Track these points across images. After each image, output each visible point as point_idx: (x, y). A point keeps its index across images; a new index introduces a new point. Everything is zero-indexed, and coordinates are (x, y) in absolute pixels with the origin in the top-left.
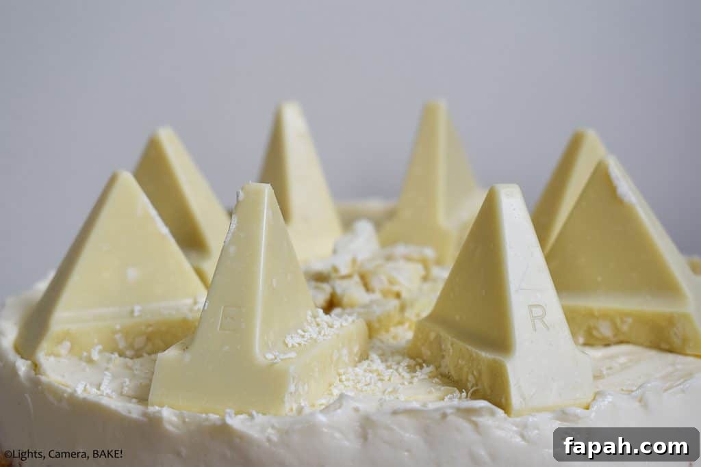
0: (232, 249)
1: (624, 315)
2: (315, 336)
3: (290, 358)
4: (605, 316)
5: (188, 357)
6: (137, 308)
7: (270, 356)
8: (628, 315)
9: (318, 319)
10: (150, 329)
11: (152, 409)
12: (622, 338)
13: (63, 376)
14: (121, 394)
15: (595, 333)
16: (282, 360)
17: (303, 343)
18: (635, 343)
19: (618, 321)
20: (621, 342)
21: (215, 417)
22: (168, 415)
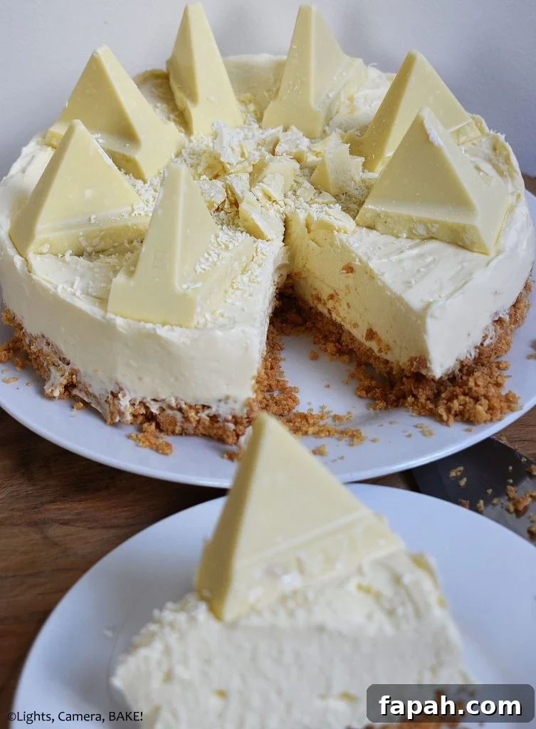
0: (160, 212)
1: (434, 222)
2: (215, 260)
3: (197, 288)
4: (421, 222)
5: (132, 283)
6: (93, 217)
7: (185, 286)
8: (436, 222)
9: (219, 239)
10: (103, 233)
11: (110, 315)
12: (431, 235)
13: (48, 276)
14: (87, 294)
15: (414, 231)
16: (192, 289)
17: (207, 268)
18: (441, 240)
19: (429, 225)
20: (432, 238)
21: (149, 326)
22: (120, 322)
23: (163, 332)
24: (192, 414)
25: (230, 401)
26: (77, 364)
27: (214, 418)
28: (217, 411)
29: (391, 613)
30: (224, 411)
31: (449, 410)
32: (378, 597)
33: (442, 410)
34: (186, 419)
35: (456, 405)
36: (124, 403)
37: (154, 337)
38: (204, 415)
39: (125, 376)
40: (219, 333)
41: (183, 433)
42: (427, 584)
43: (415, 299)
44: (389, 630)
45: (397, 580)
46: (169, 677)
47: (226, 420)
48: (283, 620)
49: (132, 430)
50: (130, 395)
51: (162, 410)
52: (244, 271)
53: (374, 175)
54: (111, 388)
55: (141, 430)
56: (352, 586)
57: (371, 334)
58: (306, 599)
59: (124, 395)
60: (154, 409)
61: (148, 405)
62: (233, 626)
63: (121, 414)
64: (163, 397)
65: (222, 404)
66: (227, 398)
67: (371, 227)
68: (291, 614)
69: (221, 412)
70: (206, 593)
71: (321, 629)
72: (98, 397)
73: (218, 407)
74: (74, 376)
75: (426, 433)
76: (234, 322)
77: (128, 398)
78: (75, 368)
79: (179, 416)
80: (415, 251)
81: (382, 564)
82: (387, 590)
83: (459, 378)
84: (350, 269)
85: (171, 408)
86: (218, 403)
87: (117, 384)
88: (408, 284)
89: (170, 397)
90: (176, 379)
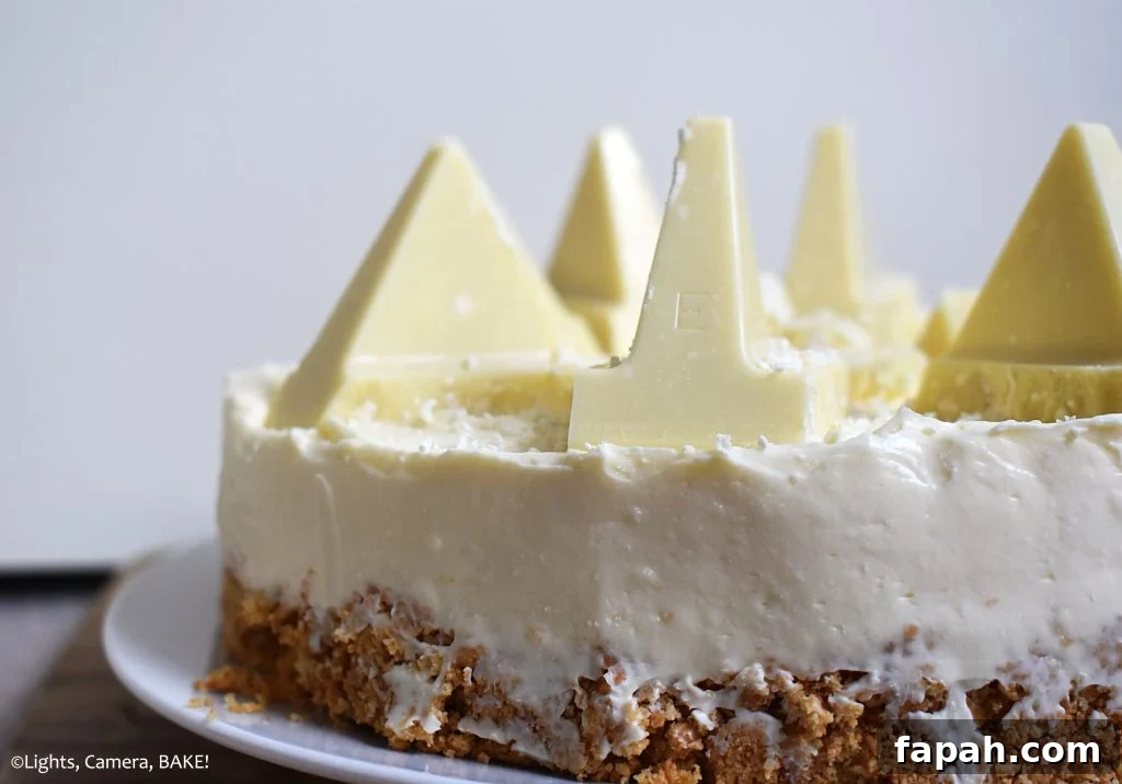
6: (473, 359)
7: (764, 366)
11: (579, 451)
24: (813, 707)
25: (918, 646)
26: (477, 632)
27: (876, 705)
28: (885, 680)
30: (903, 678)
34: (793, 730)
36: (622, 697)
38: (846, 701)
50: (637, 674)
54: (580, 668)
59: (619, 679)
61: (685, 699)
63: (615, 732)
64: (731, 664)
65: (897, 657)
66: (909, 634)
69: (894, 684)
72: (540, 710)
73: (887, 668)
74: (468, 669)
77: (631, 683)
78: (472, 643)
79: (770, 728)
86: (886, 658)
87: (600, 649)
89: (750, 663)
90: (772, 599)
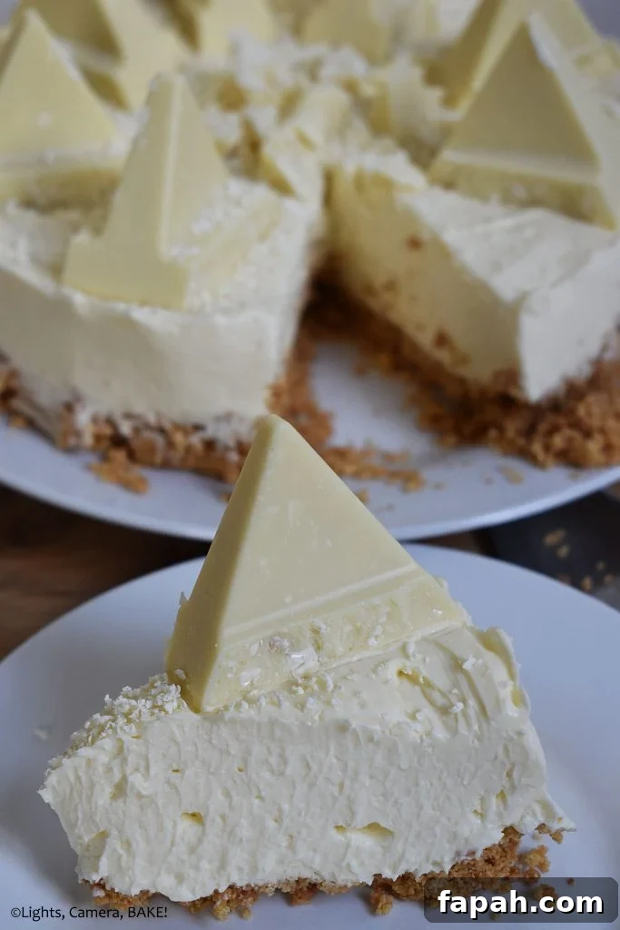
0: (144, 143)
3: (193, 256)
4: (519, 179)
5: (99, 245)
7: (175, 252)
11: (67, 291)
12: (535, 198)
16: (186, 256)
21: (121, 307)
22: (80, 300)
23: (141, 315)
24: (179, 438)
25: (234, 421)
27: (210, 445)
28: (214, 433)
29: (445, 711)
30: (225, 434)
31: (547, 448)
32: (427, 687)
33: (537, 448)
34: (170, 444)
35: (558, 441)
36: (83, 419)
37: (127, 323)
38: (196, 440)
39: (84, 379)
40: (221, 320)
41: (166, 465)
42: (500, 672)
43: (506, 285)
44: (441, 734)
45: (456, 665)
46: (121, 790)
47: (227, 449)
48: (288, 713)
49: (92, 459)
50: (91, 407)
51: (137, 430)
52: (263, 238)
53: (457, 115)
54: (65, 396)
55: (105, 458)
56: (391, 671)
57: (442, 340)
58: (323, 685)
59: (83, 408)
60: (126, 428)
61: (116, 422)
62: (216, 718)
63: (78, 434)
64: (138, 411)
65: (222, 424)
66: (229, 415)
67: (449, 185)
68: (302, 706)
69: (220, 436)
70: (180, 673)
71: (343, 727)
73: (216, 427)
75: (513, 479)
76: (242, 306)
77: (89, 412)
78: (15, 366)
79: (159, 441)
80: (509, 222)
81: (436, 643)
82: (441, 680)
83: (564, 404)
84: (415, 243)
85: (148, 426)
86: (216, 423)
87: (73, 390)
88: (497, 267)
89: (148, 411)
